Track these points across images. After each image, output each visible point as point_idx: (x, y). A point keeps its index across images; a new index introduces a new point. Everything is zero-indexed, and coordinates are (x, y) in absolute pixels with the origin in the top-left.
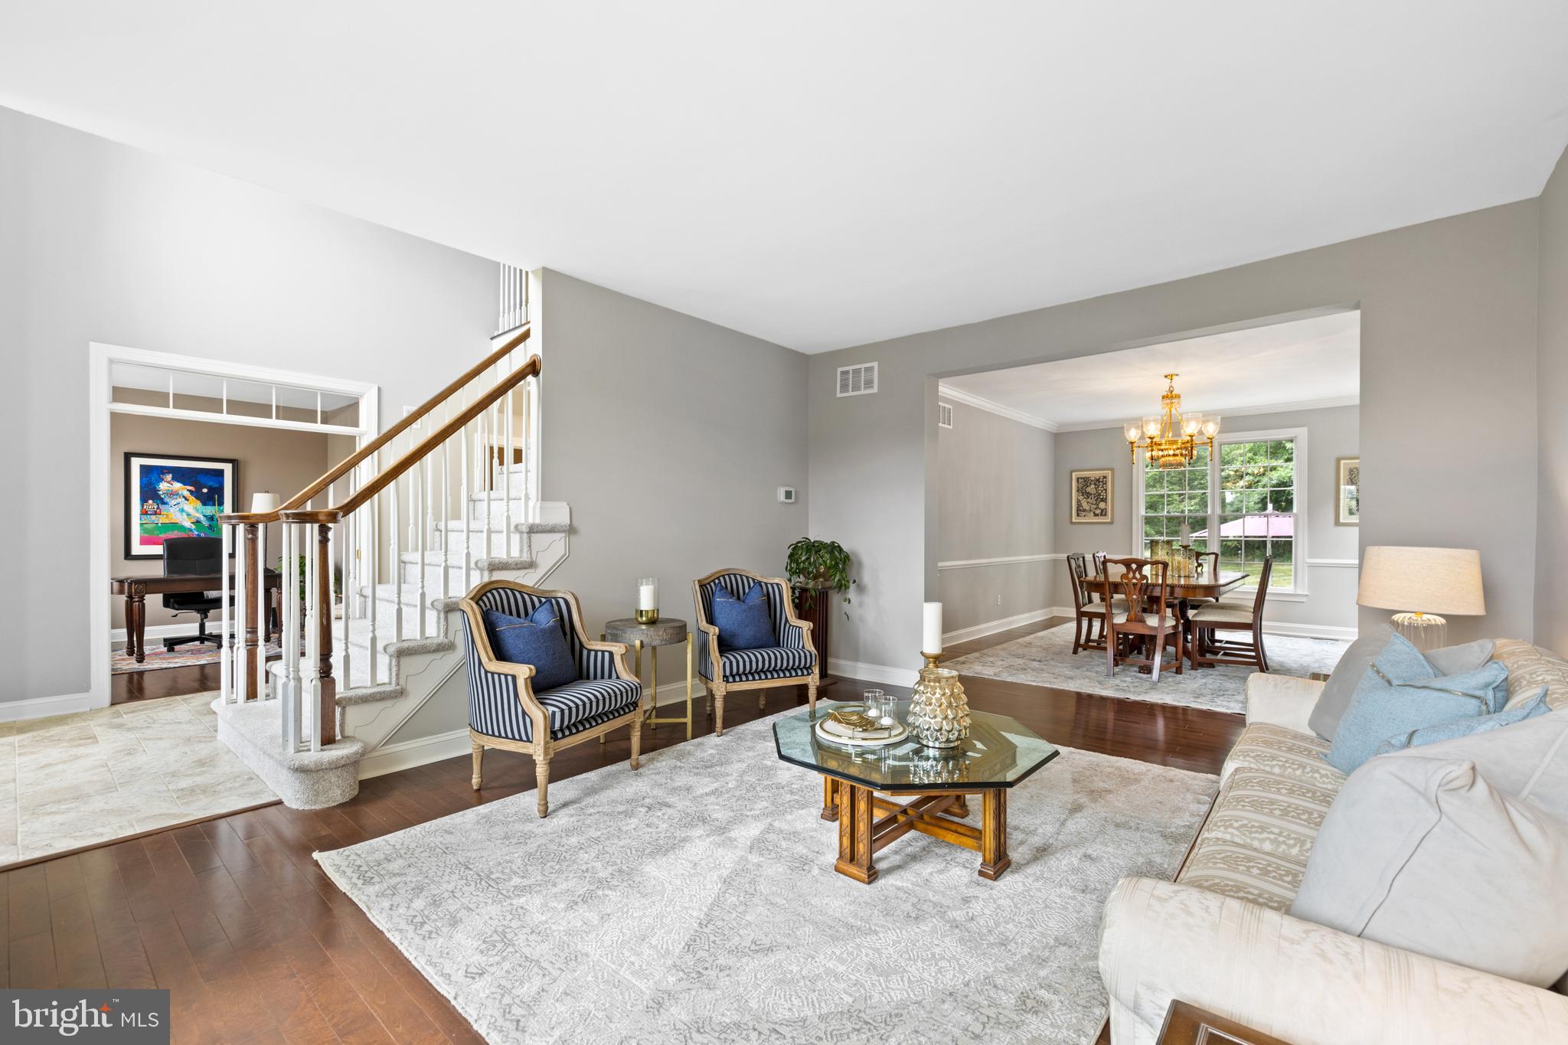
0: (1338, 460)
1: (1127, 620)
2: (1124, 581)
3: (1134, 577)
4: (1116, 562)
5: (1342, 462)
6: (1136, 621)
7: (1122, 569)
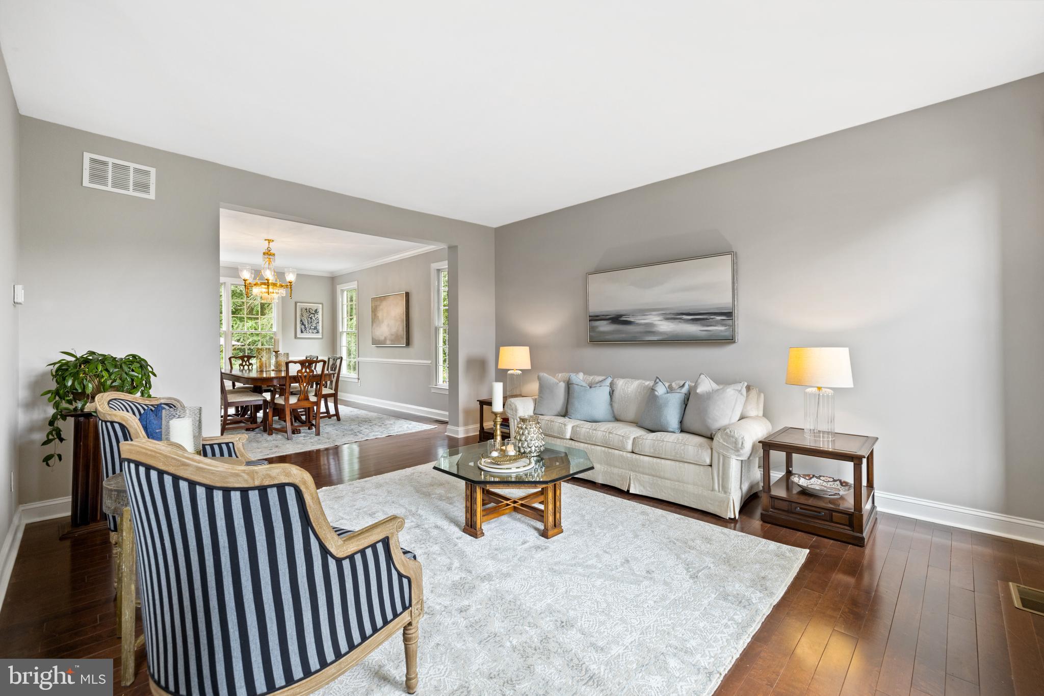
0: (296, 303)
1: (298, 400)
2: (299, 374)
3: (306, 372)
4: (295, 362)
5: (298, 304)
6: (304, 400)
7: (298, 367)
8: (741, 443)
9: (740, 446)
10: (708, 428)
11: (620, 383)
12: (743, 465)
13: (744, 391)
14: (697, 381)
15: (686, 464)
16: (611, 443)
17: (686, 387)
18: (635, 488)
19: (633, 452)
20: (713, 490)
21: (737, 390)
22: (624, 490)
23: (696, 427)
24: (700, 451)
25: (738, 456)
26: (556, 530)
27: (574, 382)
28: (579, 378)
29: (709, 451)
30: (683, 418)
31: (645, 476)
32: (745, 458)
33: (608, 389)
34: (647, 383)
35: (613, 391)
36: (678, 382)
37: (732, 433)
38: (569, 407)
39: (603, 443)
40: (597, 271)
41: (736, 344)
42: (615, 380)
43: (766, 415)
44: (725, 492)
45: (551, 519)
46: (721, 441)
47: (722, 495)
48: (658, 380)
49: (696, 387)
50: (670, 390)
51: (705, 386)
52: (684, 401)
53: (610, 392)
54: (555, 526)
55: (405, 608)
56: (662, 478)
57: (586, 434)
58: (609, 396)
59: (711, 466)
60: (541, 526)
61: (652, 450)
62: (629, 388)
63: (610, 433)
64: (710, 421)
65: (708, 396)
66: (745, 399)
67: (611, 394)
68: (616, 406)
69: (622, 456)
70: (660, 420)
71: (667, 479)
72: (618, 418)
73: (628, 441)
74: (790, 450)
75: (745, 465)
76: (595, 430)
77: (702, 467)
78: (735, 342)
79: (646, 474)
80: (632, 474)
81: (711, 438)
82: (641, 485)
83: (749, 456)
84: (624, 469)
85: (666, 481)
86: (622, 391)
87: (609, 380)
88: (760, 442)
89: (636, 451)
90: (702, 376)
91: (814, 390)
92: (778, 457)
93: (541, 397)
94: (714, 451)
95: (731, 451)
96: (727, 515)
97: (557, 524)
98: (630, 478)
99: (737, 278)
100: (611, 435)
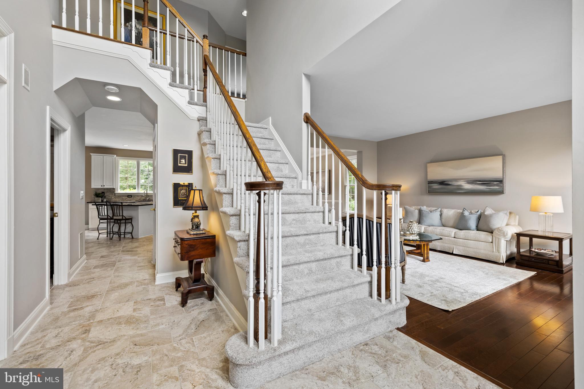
8: (506, 233)
9: (506, 234)
10: (491, 229)
11: (445, 211)
12: (507, 243)
13: (508, 214)
14: (484, 210)
15: (480, 242)
16: (444, 234)
17: (479, 212)
18: (456, 251)
19: (455, 238)
20: (493, 252)
21: (505, 213)
22: (450, 252)
23: (485, 228)
24: (487, 237)
25: (505, 238)
26: (427, 260)
27: (423, 210)
28: (424, 208)
29: (491, 237)
30: (478, 224)
31: (460, 247)
32: (508, 239)
33: (439, 213)
34: (459, 211)
35: (442, 214)
36: (474, 210)
37: (502, 229)
38: (421, 220)
39: (440, 234)
40: (432, 162)
41: (504, 194)
42: (442, 209)
43: (519, 224)
44: (499, 253)
45: (426, 256)
46: (497, 232)
47: (497, 254)
48: (465, 209)
49: (484, 212)
50: (471, 213)
51: (488, 212)
52: (478, 218)
53: (440, 215)
54: (427, 259)
55: (404, 261)
56: (469, 248)
57: (432, 230)
58: (440, 216)
59: (492, 242)
60: (422, 258)
61: (464, 237)
62: (450, 213)
63: (443, 230)
64: (491, 225)
65: (490, 216)
66: (508, 217)
67: (441, 215)
68: (443, 220)
69: (449, 239)
70: (467, 226)
71: (472, 248)
72: (444, 225)
73: (452, 233)
74: (531, 237)
75: (509, 242)
76: (436, 229)
77: (488, 243)
78: (504, 193)
79: (461, 246)
80: (454, 246)
81: (492, 233)
82: (459, 251)
83: (510, 239)
84: (450, 244)
85: (471, 249)
86: (446, 214)
87: (440, 209)
88: (515, 233)
89: (456, 237)
90: (487, 208)
91: (543, 214)
92: (525, 240)
93: (407, 216)
94: (493, 237)
95: (501, 236)
96: (500, 261)
97: (428, 258)
98: (453, 248)
99: (505, 166)
100: (444, 231)
